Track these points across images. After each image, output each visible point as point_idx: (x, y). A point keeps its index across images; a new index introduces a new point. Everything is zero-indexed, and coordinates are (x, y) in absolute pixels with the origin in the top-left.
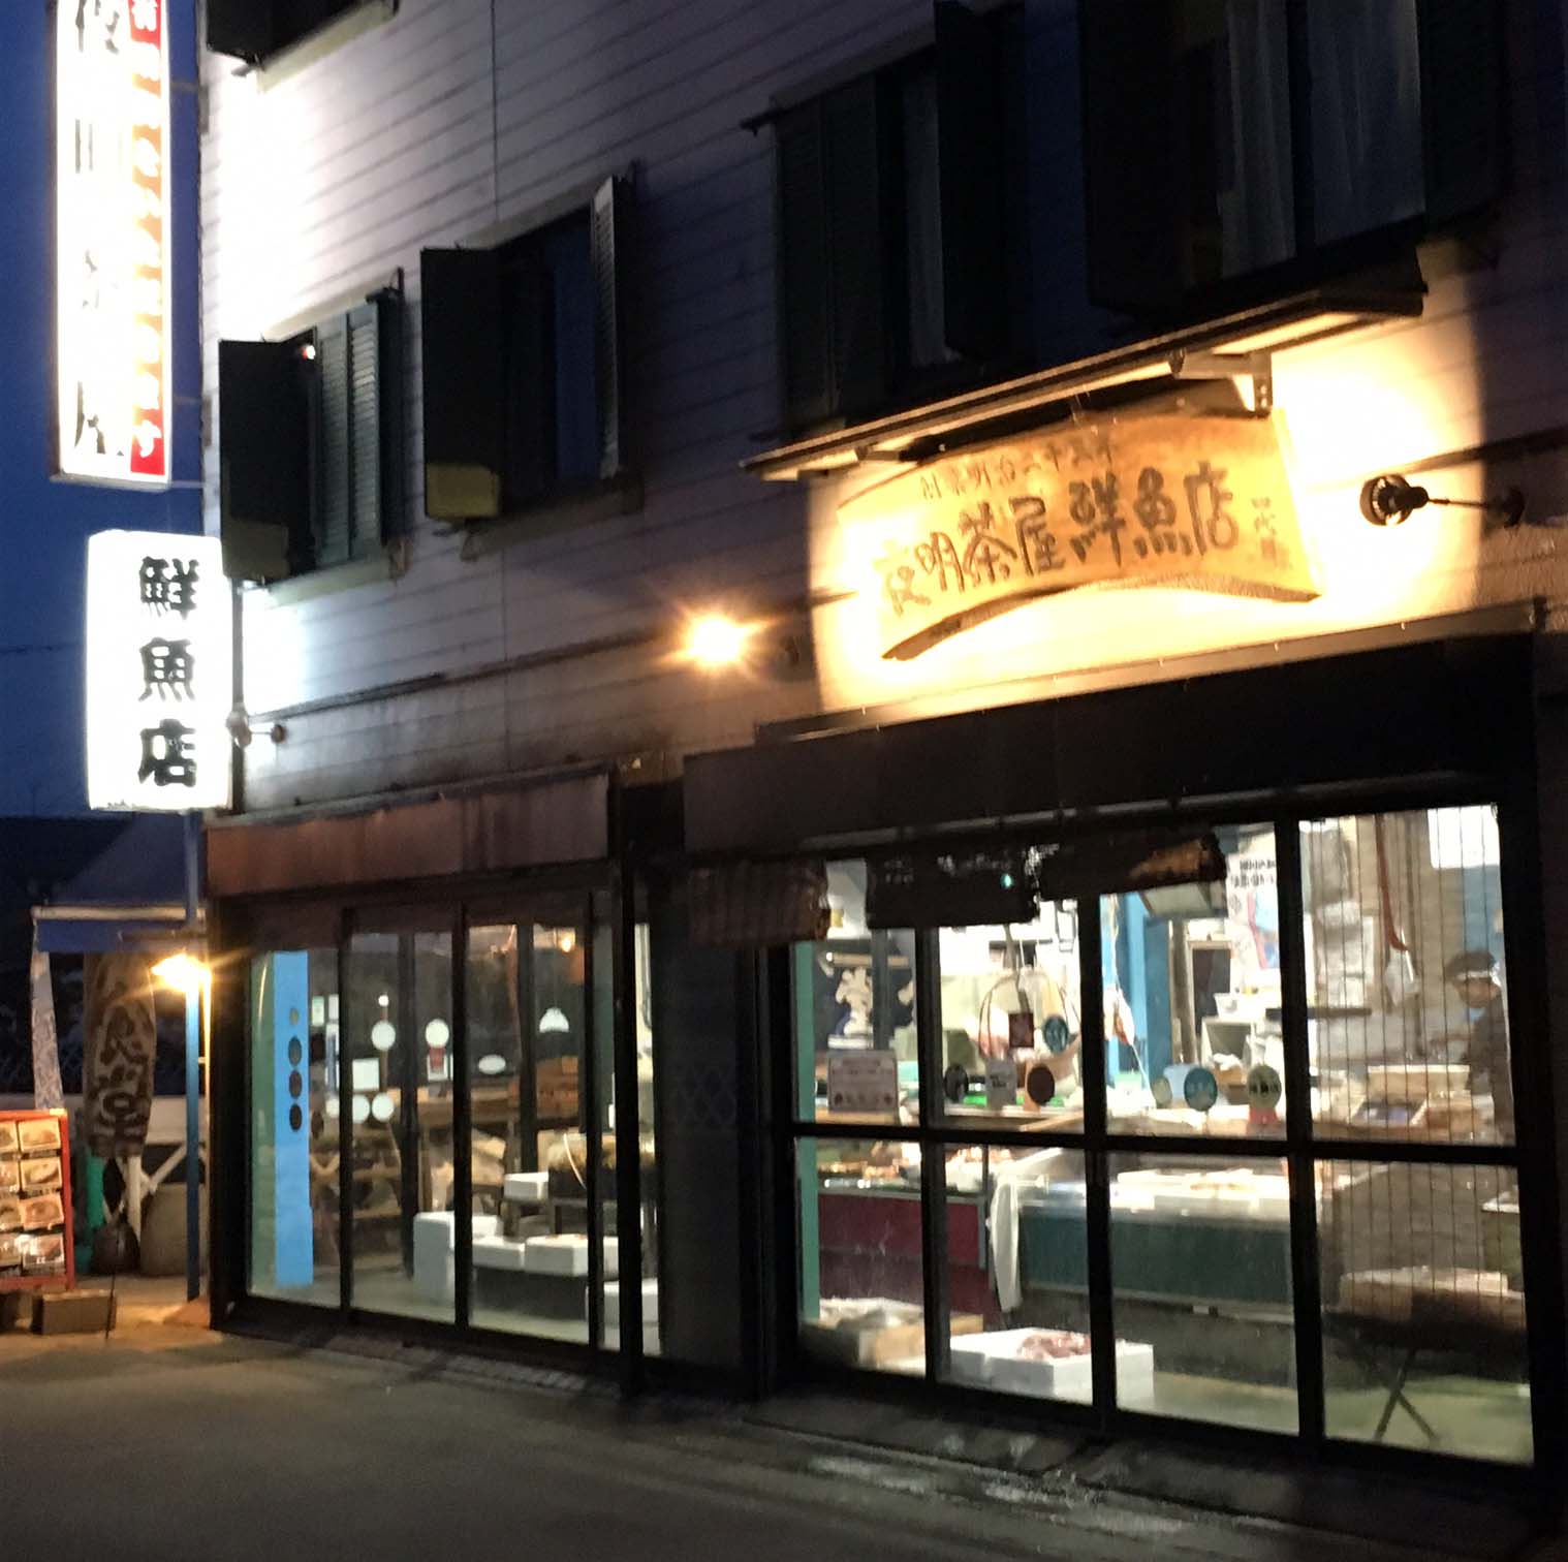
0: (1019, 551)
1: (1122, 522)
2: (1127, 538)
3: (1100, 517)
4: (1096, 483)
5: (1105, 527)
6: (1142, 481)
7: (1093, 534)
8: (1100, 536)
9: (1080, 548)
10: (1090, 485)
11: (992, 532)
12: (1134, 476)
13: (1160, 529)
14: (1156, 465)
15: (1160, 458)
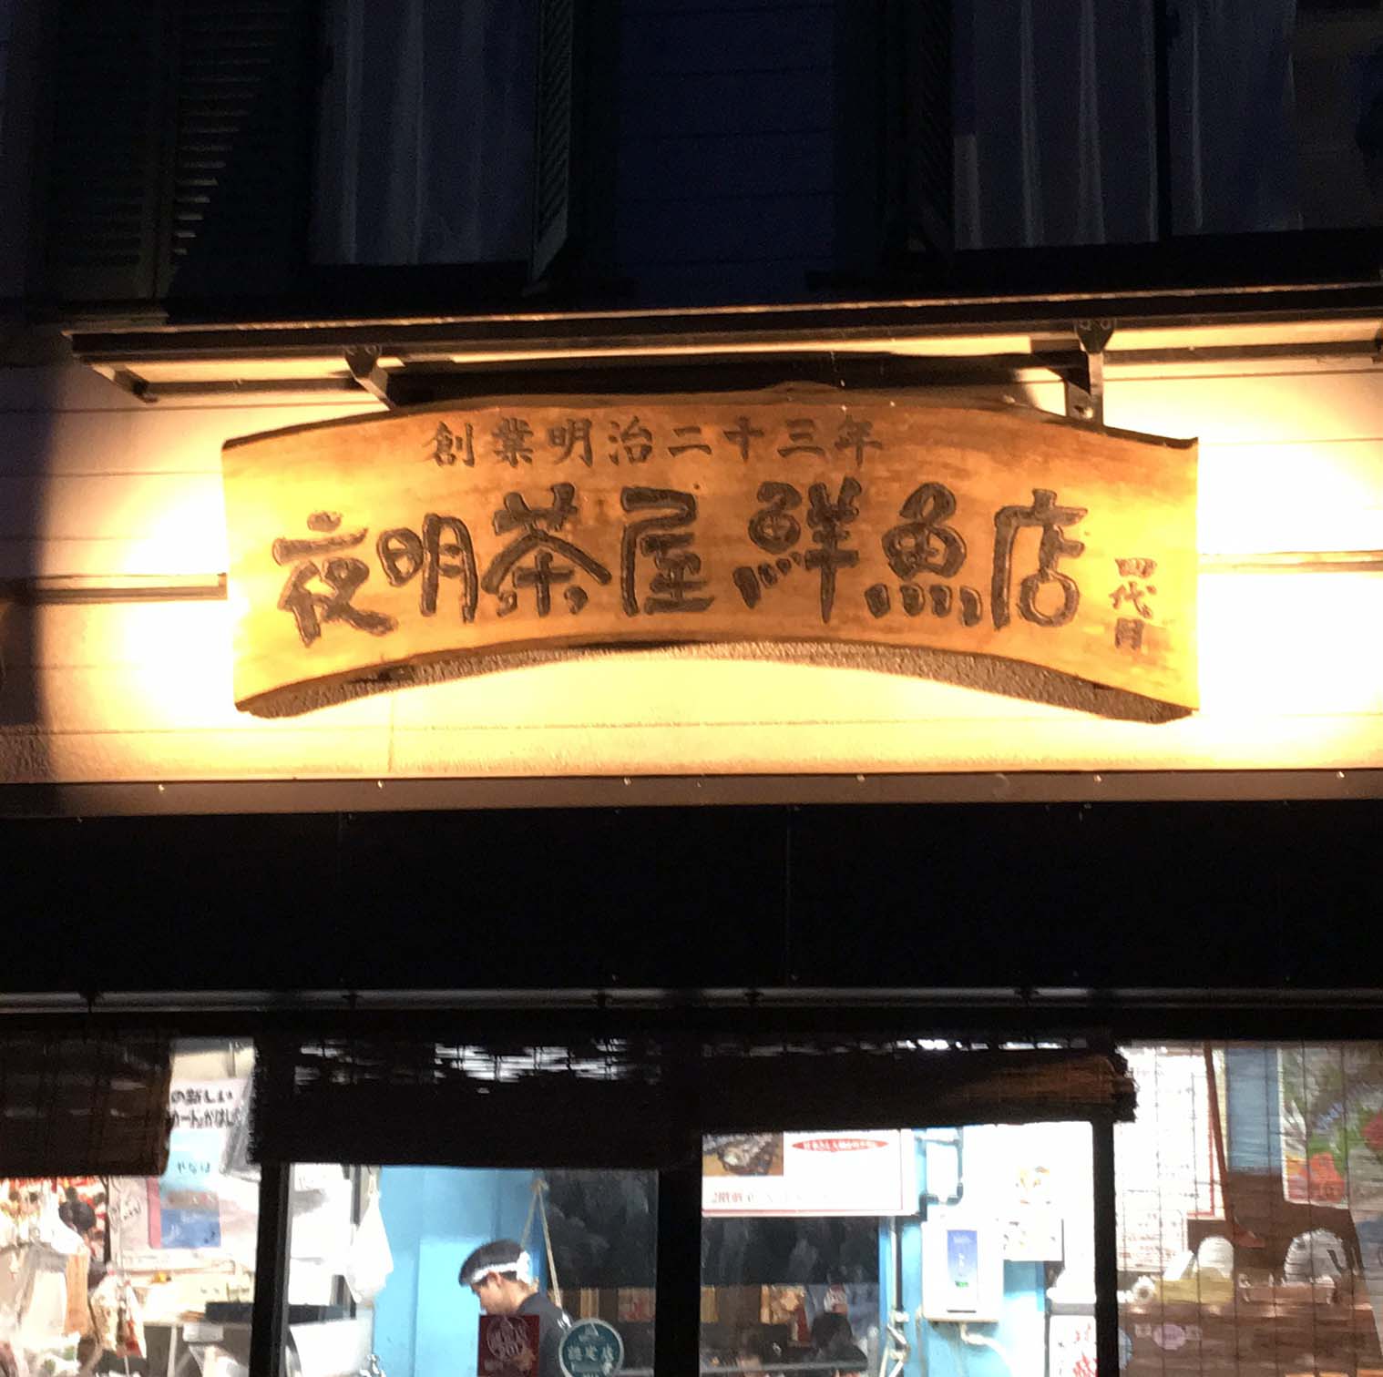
0: (617, 573)
1: (851, 558)
2: (853, 584)
3: (807, 542)
4: (817, 491)
5: (813, 560)
6: (913, 502)
7: (784, 566)
8: (798, 573)
9: (749, 585)
10: (804, 494)
11: (567, 534)
12: (899, 494)
13: (927, 579)
14: (948, 482)
15: (961, 473)
